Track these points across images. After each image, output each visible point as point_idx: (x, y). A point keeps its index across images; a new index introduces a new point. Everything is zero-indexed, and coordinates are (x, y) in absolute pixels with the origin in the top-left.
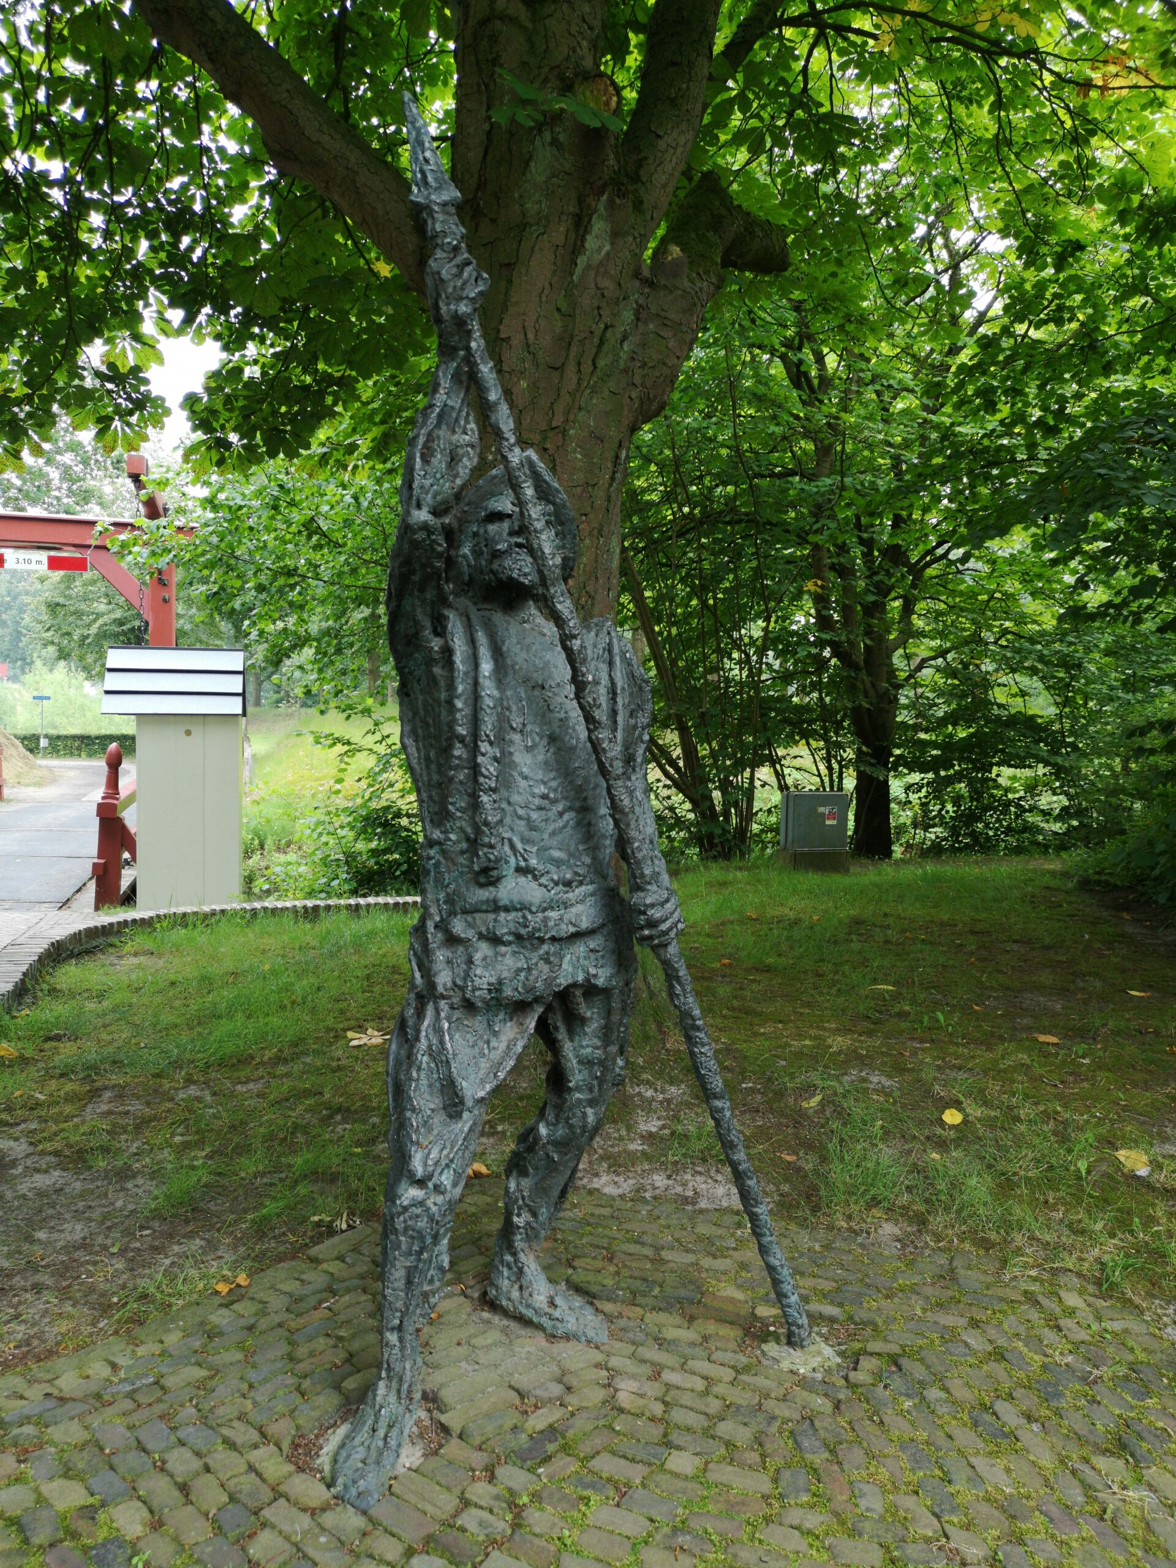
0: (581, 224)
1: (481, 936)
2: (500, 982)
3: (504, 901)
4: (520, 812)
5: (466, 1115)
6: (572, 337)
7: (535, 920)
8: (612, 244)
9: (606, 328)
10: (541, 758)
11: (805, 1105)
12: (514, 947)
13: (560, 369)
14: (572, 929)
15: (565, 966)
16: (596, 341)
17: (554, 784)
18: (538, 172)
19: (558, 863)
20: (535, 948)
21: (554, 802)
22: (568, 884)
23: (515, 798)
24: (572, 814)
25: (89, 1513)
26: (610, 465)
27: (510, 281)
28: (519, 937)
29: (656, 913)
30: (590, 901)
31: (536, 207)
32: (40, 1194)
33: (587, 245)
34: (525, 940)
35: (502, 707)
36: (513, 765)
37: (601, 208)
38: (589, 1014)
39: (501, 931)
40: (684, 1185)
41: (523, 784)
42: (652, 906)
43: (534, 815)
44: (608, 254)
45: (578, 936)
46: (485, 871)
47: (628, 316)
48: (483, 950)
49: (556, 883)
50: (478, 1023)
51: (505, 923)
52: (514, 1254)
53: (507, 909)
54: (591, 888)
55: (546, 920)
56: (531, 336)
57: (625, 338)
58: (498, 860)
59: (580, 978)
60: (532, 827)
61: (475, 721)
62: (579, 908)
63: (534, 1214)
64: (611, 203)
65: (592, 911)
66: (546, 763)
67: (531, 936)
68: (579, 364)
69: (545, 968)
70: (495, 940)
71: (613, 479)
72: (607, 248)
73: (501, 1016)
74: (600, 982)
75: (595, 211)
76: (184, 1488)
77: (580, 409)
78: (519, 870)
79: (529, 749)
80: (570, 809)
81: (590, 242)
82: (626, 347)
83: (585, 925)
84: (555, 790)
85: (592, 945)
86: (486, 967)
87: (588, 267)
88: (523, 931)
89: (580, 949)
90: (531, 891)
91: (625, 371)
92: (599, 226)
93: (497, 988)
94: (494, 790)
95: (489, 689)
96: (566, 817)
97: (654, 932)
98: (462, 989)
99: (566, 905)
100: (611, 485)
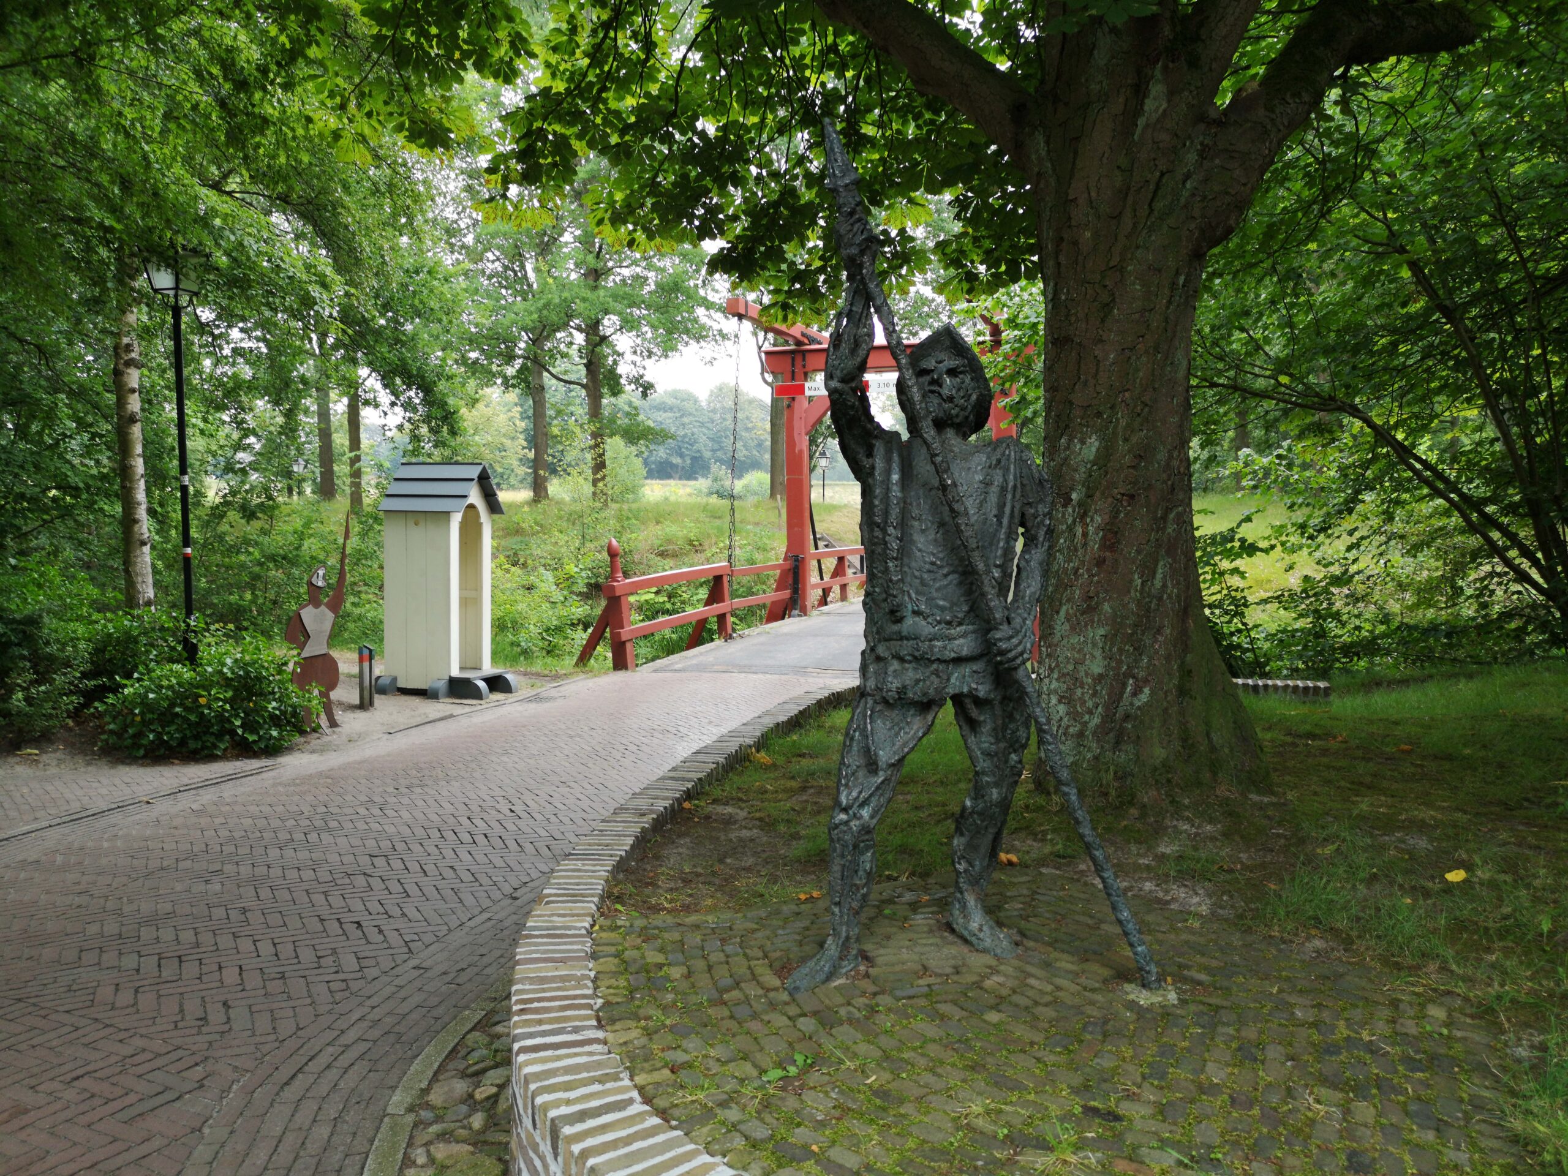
0: (1140, 91)
1: (893, 657)
2: (904, 687)
3: (904, 633)
4: (917, 573)
5: (881, 773)
6: (1129, 188)
7: (924, 646)
8: (1169, 101)
9: (1162, 174)
10: (932, 537)
11: (1319, 851)
12: (914, 665)
13: (1117, 217)
14: (953, 655)
15: (953, 681)
16: (1152, 187)
17: (941, 555)
18: (1101, 58)
19: (942, 609)
20: (927, 666)
21: (941, 567)
22: (949, 623)
23: (913, 564)
24: (956, 576)
25: (660, 966)
26: (1166, 291)
27: (1076, 153)
28: (915, 658)
29: (1004, 645)
30: (971, 637)
31: (1098, 87)
32: (741, 840)
33: (1146, 108)
34: (920, 660)
35: (905, 503)
36: (912, 542)
37: (1158, 73)
38: (982, 718)
39: (903, 653)
40: (1167, 892)
41: (918, 554)
42: (1000, 640)
43: (925, 576)
44: (1165, 111)
45: (959, 661)
46: (892, 612)
47: (1192, 157)
48: (895, 665)
49: (939, 622)
50: (895, 714)
51: (906, 648)
52: (961, 893)
53: (907, 639)
54: (971, 627)
55: (931, 647)
56: (1093, 194)
57: (1187, 177)
58: (898, 606)
59: (965, 690)
60: (923, 583)
61: (886, 513)
62: (962, 641)
63: (971, 864)
64: (1165, 68)
65: (973, 644)
66: (935, 540)
67: (922, 658)
68: (1135, 210)
69: (936, 681)
70: (902, 660)
71: (1170, 302)
72: (1164, 105)
73: (912, 712)
74: (981, 694)
75: (1152, 77)
76: (710, 968)
77: (1138, 247)
78: (914, 612)
79: (923, 531)
80: (953, 572)
81: (1149, 105)
82: (1188, 185)
83: (965, 652)
84: (941, 560)
85: (975, 668)
86: (895, 677)
87: (1147, 125)
88: (917, 654)
89: (967, 669)
90: (925, 628)
91: (1185, 206)
92: (1157, 89)
93: (902, 691)
94: (896, 559)
95: (896, 492)
96: (950, 577)
97: (1004, 658)
98: (881, 690)
99: (951, 639)
100: (1168, 308)
